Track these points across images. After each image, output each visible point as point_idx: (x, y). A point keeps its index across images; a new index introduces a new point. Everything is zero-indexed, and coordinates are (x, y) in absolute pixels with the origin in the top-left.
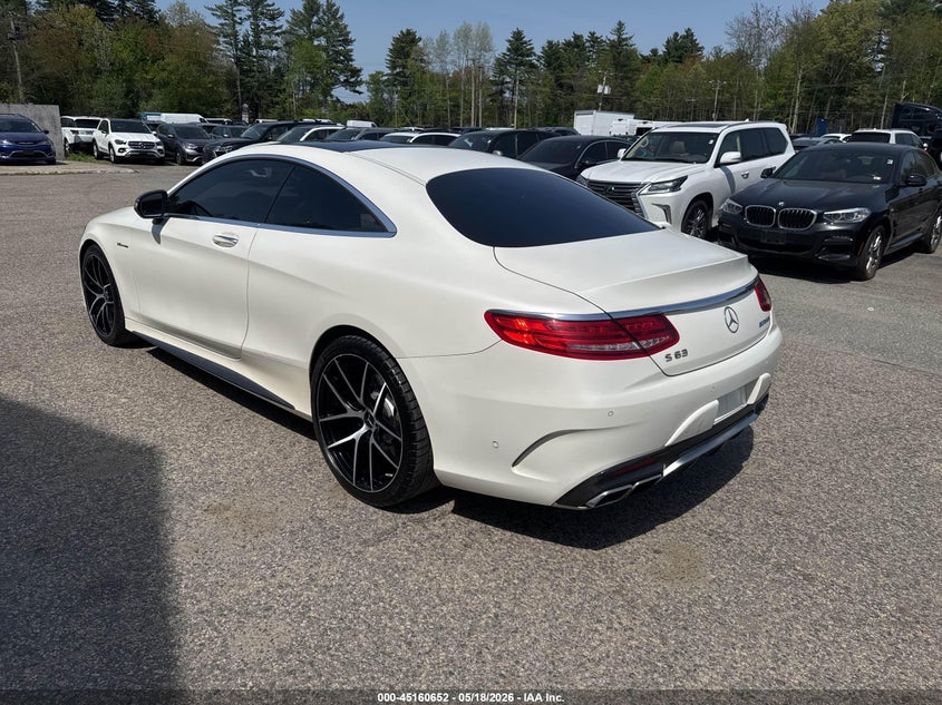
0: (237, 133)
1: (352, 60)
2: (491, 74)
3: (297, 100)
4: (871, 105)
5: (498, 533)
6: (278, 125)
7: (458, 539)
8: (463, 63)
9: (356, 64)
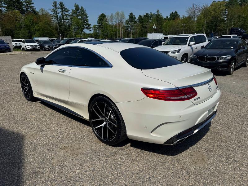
0: (59, 42)
1: (88, 22)
2: (125, 25)
3: (74, 33)
4: (224, 29)
5: (145, 152)
6: (70, 40)
7: (134, 154)
8: (117, 22)
9: (89, 23)
